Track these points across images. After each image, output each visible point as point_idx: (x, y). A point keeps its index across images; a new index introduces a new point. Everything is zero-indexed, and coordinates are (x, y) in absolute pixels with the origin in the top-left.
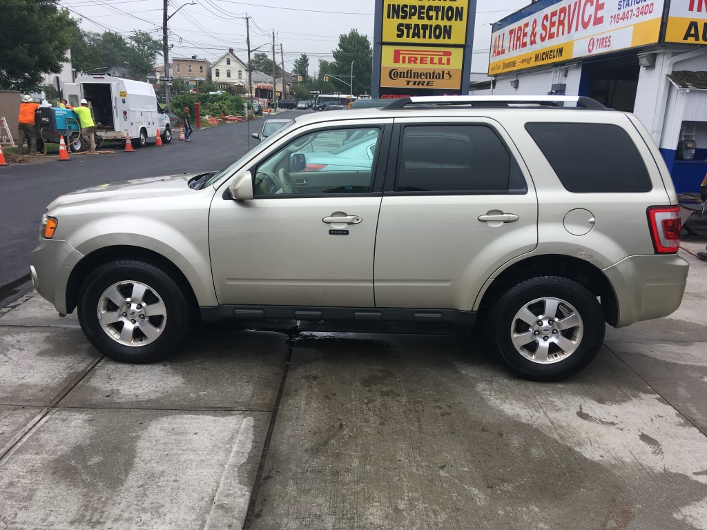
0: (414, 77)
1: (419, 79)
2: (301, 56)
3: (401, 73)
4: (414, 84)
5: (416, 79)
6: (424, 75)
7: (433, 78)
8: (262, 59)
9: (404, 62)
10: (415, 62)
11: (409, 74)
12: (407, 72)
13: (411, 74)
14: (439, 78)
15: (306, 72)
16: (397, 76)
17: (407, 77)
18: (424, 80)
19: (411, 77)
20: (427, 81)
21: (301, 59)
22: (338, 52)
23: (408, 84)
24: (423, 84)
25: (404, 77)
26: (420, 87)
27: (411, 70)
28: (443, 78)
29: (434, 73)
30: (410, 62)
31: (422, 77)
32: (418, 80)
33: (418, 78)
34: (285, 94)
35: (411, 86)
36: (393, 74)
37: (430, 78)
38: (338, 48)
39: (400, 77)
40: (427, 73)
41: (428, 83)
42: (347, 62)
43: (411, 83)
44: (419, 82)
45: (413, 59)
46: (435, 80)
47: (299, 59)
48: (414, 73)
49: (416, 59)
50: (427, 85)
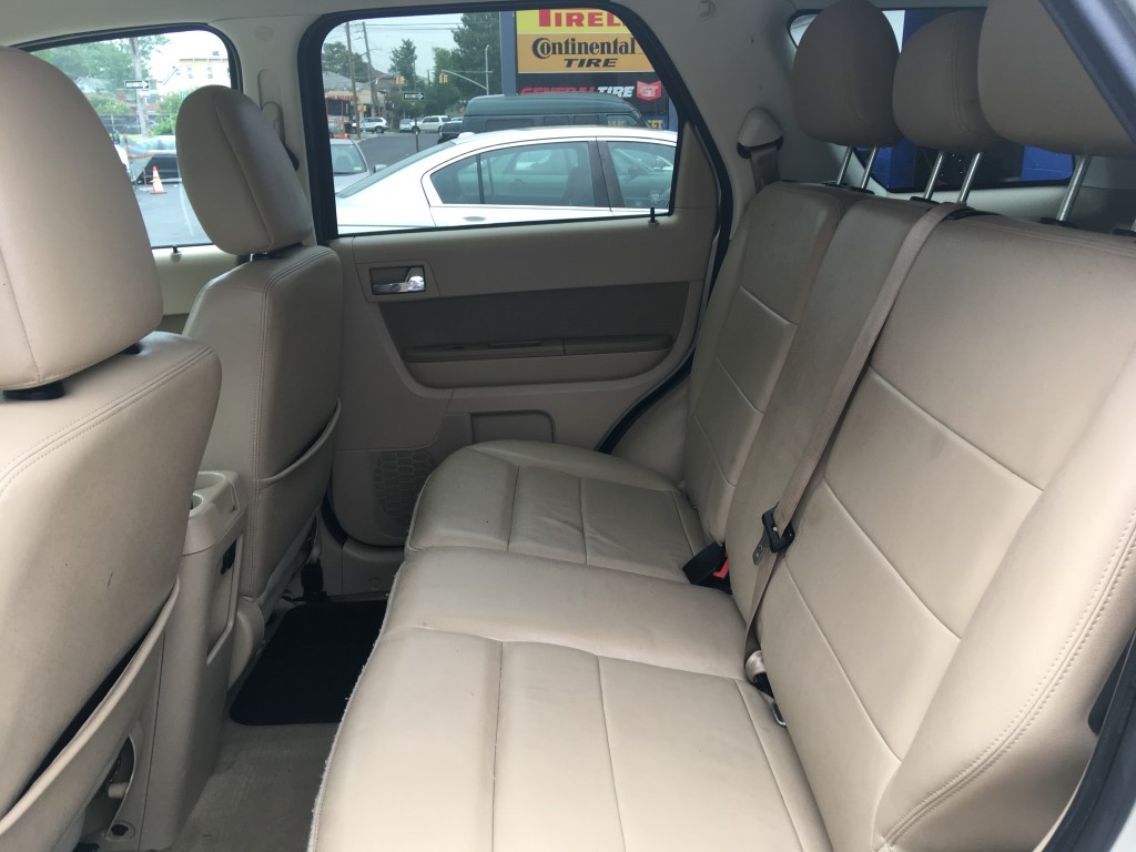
0: (580, 52)
1: (589, 56)
2: (402, 44)
3: (554, 45)
4: (581, 65)
5: (583, 56)
6: (597, 46)
7: (615, 52)
8: (337, 52)
9: (558, 23)
10: (579, 23)
11: (570, 46)
12: (567, 43)
13: (573, 46)
14: (626, 52)
15: (412, 70)
16: (548, 52)
17: (567, 52)
18: (599, 56)
19: (574, 52)
20: (603, 57)
21: (403, 48)
22: (462, 31)
23: (569, 65)
24: (596, 65)
25: (560, 53)
26: (593, 70)
27: (573, 40)
28: (633, 52)
29: (615, 42)
30: (569, 23)
31: (595, 51)
32: (587, 57)
33: (586, 53)
34: (376, 108)
35: (575, 69)
36: (540, 48)
37: (609, 52)
38: (462, 26)
39: (554, 53)
40: (603, 44)
41: (607, 61)
42: (479, 48)
43: (576, 64)
44: (590, 61)
45: (575, 17)
46: (619, 56)
47: (399, 49)
48: (580, 45)
49: (581, 17)
50: (606, 64)
